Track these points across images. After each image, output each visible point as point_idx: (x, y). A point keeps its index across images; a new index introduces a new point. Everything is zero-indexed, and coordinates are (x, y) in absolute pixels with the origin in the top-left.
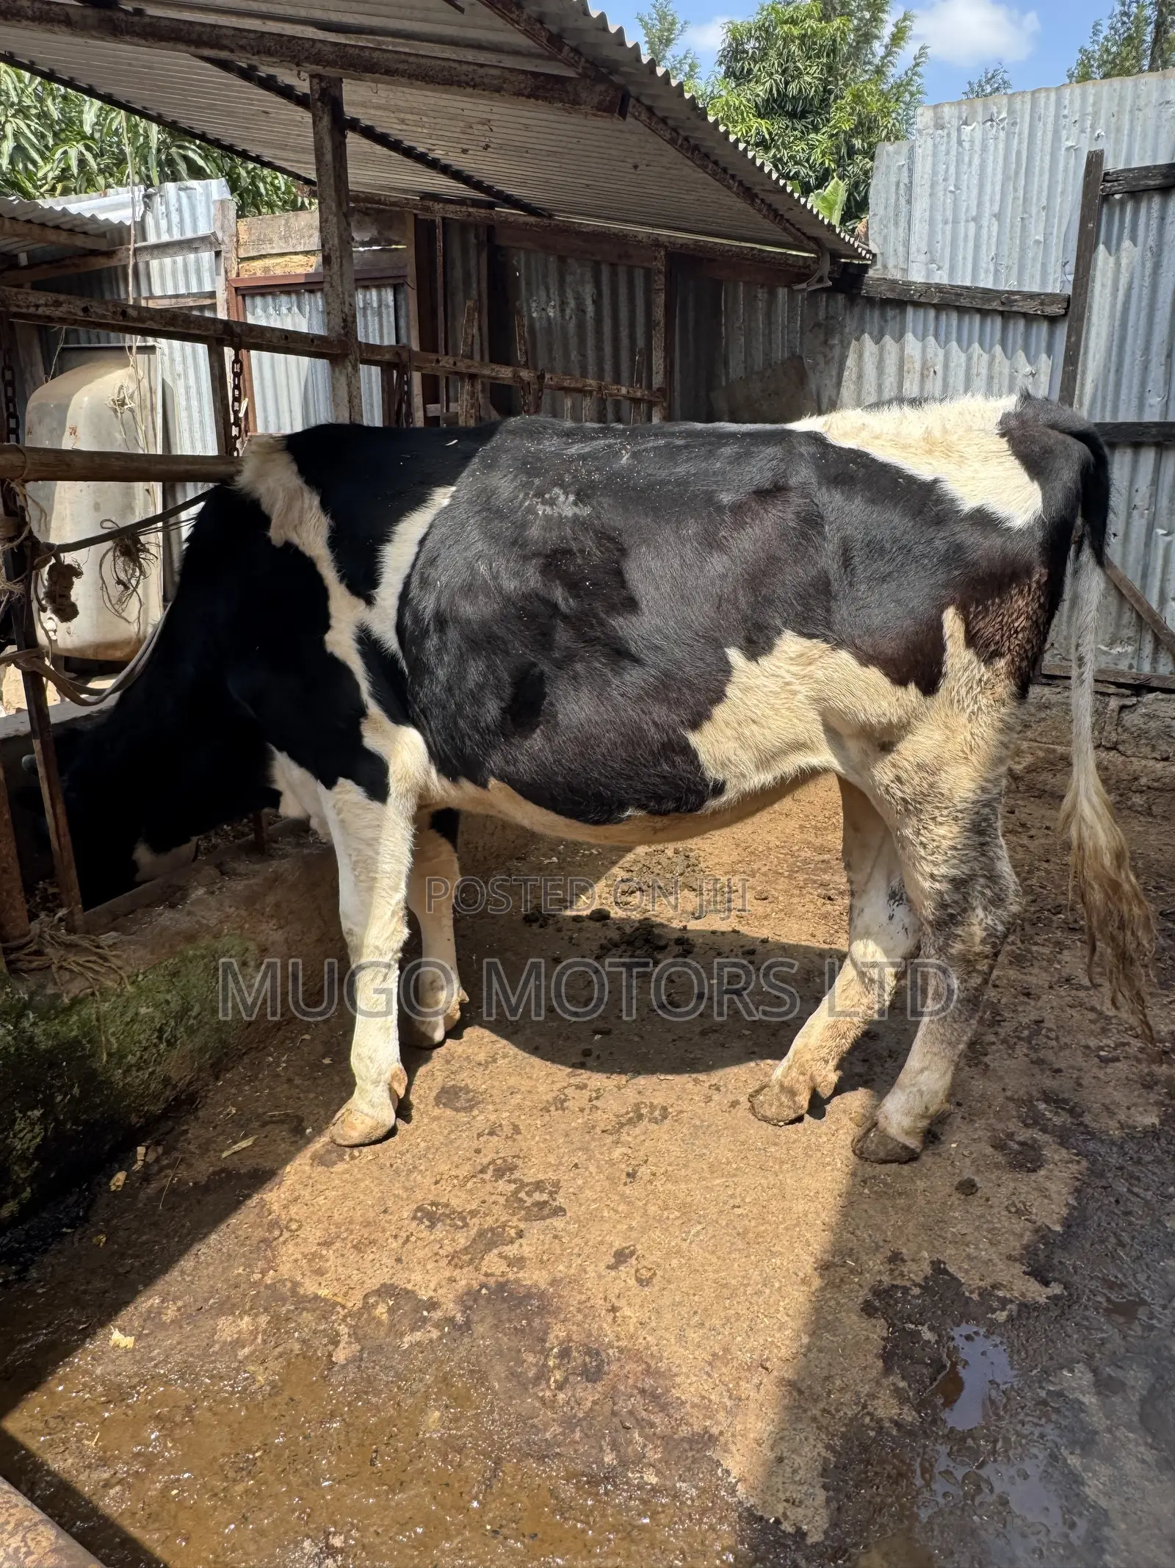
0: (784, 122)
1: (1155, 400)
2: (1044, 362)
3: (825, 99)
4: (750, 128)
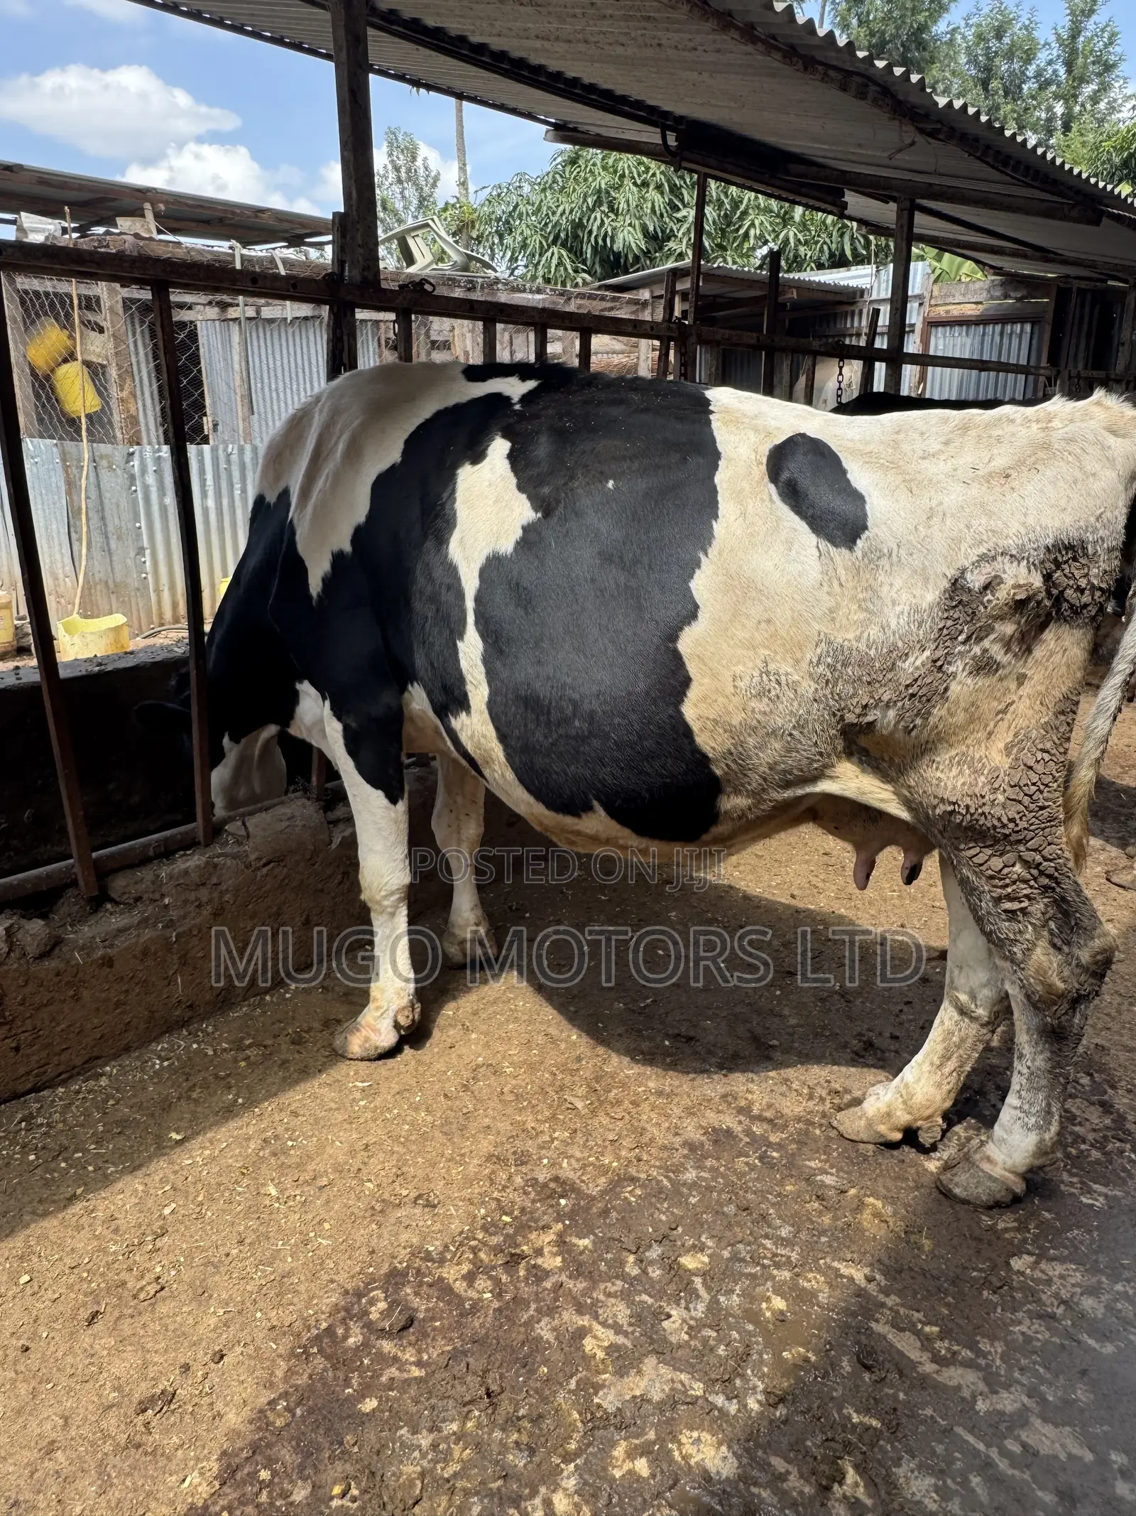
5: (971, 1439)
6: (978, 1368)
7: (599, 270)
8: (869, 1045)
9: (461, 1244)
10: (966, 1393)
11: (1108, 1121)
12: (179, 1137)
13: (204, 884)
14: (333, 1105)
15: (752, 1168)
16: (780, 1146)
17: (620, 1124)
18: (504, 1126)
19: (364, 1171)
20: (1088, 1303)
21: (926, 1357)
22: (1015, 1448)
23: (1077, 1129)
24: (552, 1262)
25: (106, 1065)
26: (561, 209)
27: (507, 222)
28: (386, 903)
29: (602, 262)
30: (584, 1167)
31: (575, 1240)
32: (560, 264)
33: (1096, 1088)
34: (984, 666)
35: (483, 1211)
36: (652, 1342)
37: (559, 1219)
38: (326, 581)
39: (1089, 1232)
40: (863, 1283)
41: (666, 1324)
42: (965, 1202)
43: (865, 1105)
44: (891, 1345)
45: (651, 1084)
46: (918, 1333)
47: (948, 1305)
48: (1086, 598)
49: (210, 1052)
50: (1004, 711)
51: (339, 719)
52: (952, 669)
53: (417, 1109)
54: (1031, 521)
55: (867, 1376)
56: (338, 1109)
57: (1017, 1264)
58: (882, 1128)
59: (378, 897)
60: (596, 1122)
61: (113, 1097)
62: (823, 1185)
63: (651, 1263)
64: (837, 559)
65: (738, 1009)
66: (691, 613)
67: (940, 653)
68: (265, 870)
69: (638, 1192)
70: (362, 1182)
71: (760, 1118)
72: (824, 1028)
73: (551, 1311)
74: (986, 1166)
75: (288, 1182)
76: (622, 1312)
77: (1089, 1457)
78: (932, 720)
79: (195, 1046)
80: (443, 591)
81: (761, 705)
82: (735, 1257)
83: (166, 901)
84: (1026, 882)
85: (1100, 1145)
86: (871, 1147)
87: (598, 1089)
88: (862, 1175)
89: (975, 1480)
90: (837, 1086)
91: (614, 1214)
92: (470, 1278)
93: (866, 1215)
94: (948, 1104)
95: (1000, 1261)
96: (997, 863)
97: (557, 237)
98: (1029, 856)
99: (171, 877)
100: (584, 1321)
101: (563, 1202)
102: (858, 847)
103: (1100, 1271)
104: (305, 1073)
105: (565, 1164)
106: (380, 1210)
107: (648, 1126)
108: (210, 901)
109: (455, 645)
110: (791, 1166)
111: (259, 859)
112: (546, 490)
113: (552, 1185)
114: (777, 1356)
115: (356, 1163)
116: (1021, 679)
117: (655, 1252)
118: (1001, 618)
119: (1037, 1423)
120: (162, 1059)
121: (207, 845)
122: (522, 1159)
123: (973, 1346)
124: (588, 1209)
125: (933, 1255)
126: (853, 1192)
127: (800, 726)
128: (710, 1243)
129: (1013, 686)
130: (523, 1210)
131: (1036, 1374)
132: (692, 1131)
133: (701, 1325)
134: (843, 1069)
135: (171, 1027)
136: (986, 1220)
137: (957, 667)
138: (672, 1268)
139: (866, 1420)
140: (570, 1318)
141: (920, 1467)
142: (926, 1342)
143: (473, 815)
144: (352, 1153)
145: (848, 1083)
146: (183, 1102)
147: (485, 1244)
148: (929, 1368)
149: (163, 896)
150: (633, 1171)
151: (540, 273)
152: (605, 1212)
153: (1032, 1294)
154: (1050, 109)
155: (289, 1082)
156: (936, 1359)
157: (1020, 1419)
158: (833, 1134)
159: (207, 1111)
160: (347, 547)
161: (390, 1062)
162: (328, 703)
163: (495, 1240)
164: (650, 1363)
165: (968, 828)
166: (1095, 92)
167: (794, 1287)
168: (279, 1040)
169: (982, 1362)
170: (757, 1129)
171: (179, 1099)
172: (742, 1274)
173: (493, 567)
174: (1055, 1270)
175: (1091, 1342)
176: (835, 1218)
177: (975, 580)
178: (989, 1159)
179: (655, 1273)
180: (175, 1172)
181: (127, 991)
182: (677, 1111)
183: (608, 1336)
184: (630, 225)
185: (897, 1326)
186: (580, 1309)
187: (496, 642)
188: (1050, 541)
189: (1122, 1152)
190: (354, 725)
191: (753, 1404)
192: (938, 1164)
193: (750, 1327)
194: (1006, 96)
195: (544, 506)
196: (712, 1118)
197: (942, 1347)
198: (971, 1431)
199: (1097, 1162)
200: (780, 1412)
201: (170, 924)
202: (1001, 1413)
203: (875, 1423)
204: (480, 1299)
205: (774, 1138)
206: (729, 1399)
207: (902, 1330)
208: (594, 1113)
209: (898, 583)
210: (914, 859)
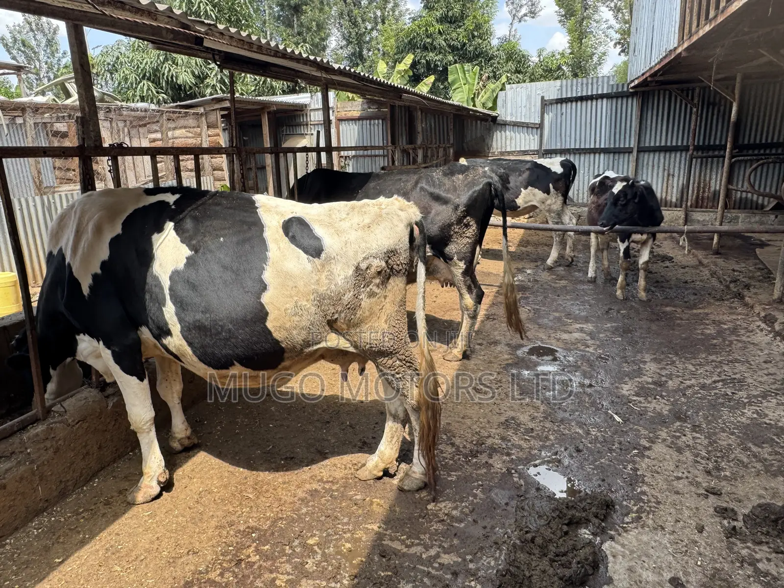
0: (448, 25)
1: (559, 144)
2: (536, 136)
3: (463, 17)
4: (435, 29)
5: (422, 568)
6: (422, 545)
7: (170, 92)
8: (365, 443)
9: (214, 563)
10: (418, 554)
11: (454, 449)
12: (60, 560)
13: (47, 439)
14: (136, 526)
15: (328, 501)
16: (337, 490)
17: (271, 499)
18: (219, 513)
19: (160, 548)
20: (454, 512)
21: (403, 547)
22: (436, 565)
23: (444, 455)
24: (255, 558)
25: (6, 539)
26: (145, 61)
27: (114, 66)
28: (145, 427)
29: (172, 89)
30: (259, 520)
31: (262, 548)
32: (149, 89)
33: (449, 439)
34: (372, 295)
35: (220, 548)
36: (303, 573)
37: (254, 541)
38: (90, 287)
39: (452, 489)
40: (378, 529)
41: (306, 566)
42: (409, 491)
43: (367, 465)
44: (391, 547)
45: (280, 480)
46: (399, 540)
47: (408, 528)
48: (400, 267)
49: (63, 520)
50: (382, 309)
51: (109, 348)
52: (361, 297)
53: (177, 517)
54: (379, 243)
55: (384, 560)
56: (139, 527)
57: (429, 507)
58: (375, 472)
59: (140, 426)
60: (259, 501)
61: (16, 553)
62: (356, 499)
63: (296, 547)
64: (317, 262)
65: (309, 441)
66: (264, 287)
67: (356, 292)
68: (77, 426)
69: (284, 522)
70: (160, 553)
71: (328, 482)
72: (345, 441)
73: (260, 576)
74: (414, 475)
75: (124, 563)
76: (288, 568)
77: (460, 560)
78: (358, 316)
79: (53, 519)
80: (153, 288)
81: (297, 318)
82: (329, 535)
83: (29, 451)
84: (402, 366)
85: (452, 459)
86: (372, 481)
87: (257, 488)
88: (370, 492)
89: (425, 580)
90: (355, 462)
91: (276, 534)
92: (222, 575)
93: (374, 506)
94: (397, 455)
95: (424, 508)
96: (390, 362)
97: (144, 75)
98: (400, 357)
99: (29, 438)
100: (274, 575)
101: (253, 535)
102: (341, 366)
103: (456, 501)
104: (116, 516)
105: (250, 521)
106: (172, 562)
107: (282, 497)
108: (52, 446)
109: (162, 309)
110: (343, 496)
111: (73, 421)
112: (194, 242)
113: (247, 530)
114: (351, 563)
115: (156, 546)
116: (385, 297)
117: (296, 542)
118: (374, 278)
119: (443, 555)
120: (37, 529)
121: (44, 420)
122: (231, 524)
123: (419, 538)
124: (265, 535)
125: (401, 513)
126: (368, 499)
127: (312, 324)
128: (317, 533)
129: (383, 300)
130: (237, 543)
131: (441, 540)
132: (300, 494)
133: (320, 562)
134: (356, 455)
135: (38, 513)
136: (417, 496)
137: (362, 296)
138: (304, 546)
139: (386, 573)
140: (268, 576)
141: (407, 582)
142: (403, 542)
143: (178, 380)
144: (152, 542)
145: (359, 460)
146: (56, 545)
147: (224, 560)
148: (405, 550)
149: (26, 449)
150: (280, 515)
151: (138, 93)
152: (273, 534)
153: (436, 515)
154: (375, 13)
155: (109, 523)
156: (407, 546)
157: (438, 556)
158: (357, 480)
159: (71, 546)
160: (99, 271)
161: (157, 501)
162: (101, 342)
163: (228, 558)
164: (304, 581)
165: (378, 352)
166: (393, 7)
167: (353, 538)
168: (98, 505)
169: (422, 542)
170: (327, 486)
171: (53, 544)
172: (332, 540)
173: (175, 276)
174: (442, 505)
175: (457, 525)
176: (363, 510)
177: (363, 266)
178: (414, 472)
179: (298, 550)
180: (64, 575)
181: (14, 499)
182: (293, 488)
183: (285, 577)
184: (185, 71)
185: (391, 540)
186: (271, 572)
187: (181, 306)
188: (385, 250)
189: (459, 459)
190: (117, 350)
191: (345, 582)
192: (398, 480)
193: (339, 557)
194: (355, 6)
195: (195, 249)
196: (308, 486)
197: (408, 542)
198: (422, 565)
199: (452, 464)
200: (356, 581)
201: (32, 462)
202: (431, 556)
203: (389, 573)
204: (229, 581)
205: (334, 488)
206: (336, 583)
207: (393, 541)
208: (258, 498)
209: (339, 268)
210: (362, 366)
